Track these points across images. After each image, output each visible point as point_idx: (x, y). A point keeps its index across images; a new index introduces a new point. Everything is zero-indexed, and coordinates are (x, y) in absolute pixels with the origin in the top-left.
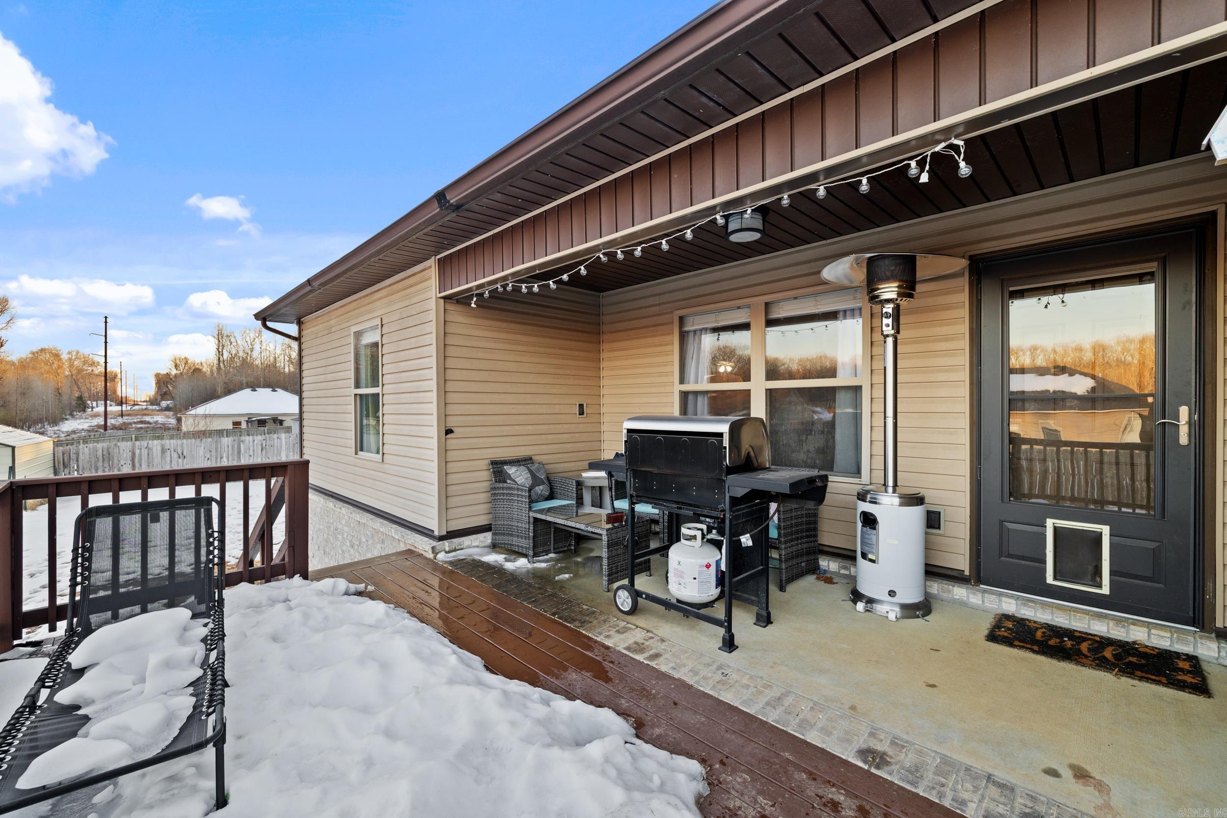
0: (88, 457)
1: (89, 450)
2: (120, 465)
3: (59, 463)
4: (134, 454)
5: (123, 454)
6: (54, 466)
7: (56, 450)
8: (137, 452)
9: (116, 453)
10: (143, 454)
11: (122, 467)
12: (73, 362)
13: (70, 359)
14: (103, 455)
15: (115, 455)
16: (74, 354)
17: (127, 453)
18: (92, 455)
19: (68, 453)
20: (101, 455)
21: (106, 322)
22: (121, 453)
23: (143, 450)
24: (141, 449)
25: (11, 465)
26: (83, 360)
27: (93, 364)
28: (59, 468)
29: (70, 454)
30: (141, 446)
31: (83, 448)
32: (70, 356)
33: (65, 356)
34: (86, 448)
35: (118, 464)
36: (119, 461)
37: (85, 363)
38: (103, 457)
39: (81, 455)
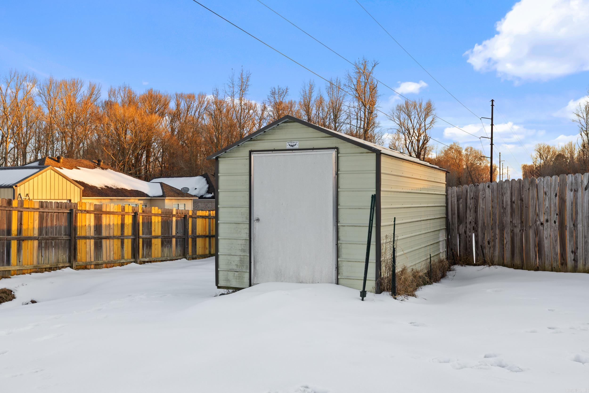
0: (490, 205)
1: (492, 192)
2: (538, 223)
3: (453, 214)
4: (563, 201)
5: (545, 200)
6: (447, 218)
7: (449, 192)
8: (569, 196)
9: (533, 198)
10: (579, 201)
11: (541, 228)
12: (468, 158)
13: (467, 155)
14: (512, 202)
15: (531, 203)
16: (469, 150)
17: (550, 199)
18: (495, 201)
19: (464, 197)
20: (509, 202)
21: (492, 105)
22: (541, 199)
23: (580, 193)
24: (576, 191)
25: (374, 193)
26: (475, 155)
27: (481, 158)
28: (453, 224)
29: (466, 199)
30: (576, 183)
31: (484, 190)
32: (467, 153)
33: (464, 152)
34: (487, 190)
35: (536, 221)
36: (538, 215)
37: (476, 157)
38: (512, 206)
39: (480, 201)
